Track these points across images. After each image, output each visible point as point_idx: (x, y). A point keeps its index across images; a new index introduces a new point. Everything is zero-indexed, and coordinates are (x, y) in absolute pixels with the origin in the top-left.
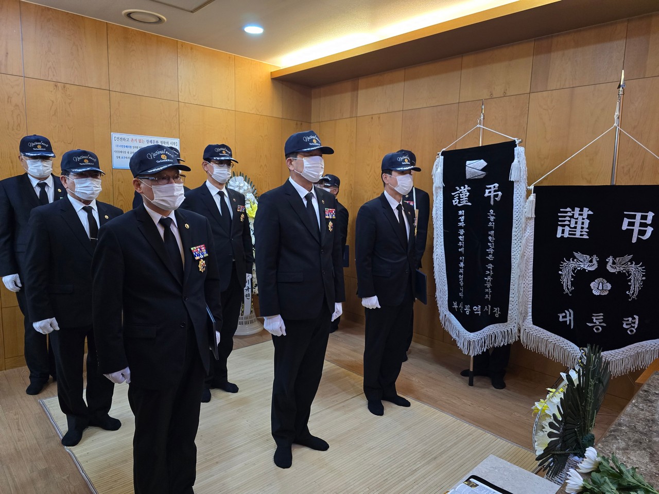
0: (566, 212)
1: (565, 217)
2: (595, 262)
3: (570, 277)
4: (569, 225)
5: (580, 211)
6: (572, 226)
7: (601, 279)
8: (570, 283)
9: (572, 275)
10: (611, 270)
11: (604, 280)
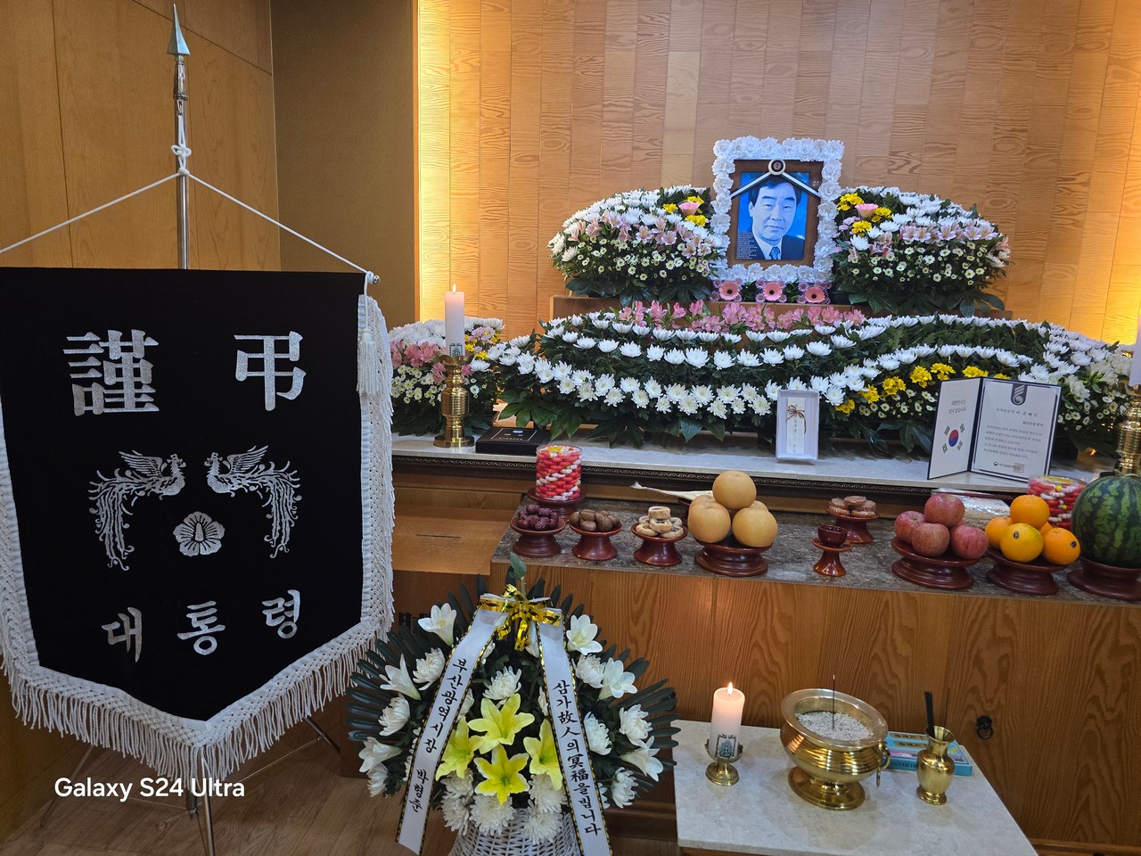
0: (86, 345)
1: (85, 357)
2: (176, 471)
3: (121, 520)
4: (101, 381)
5: (122, 339)
6: (110, 380)
7: (198, 514)
8: (120, 538)
9: (124, 515)
10: (220, 489)
11: (204, 516)
